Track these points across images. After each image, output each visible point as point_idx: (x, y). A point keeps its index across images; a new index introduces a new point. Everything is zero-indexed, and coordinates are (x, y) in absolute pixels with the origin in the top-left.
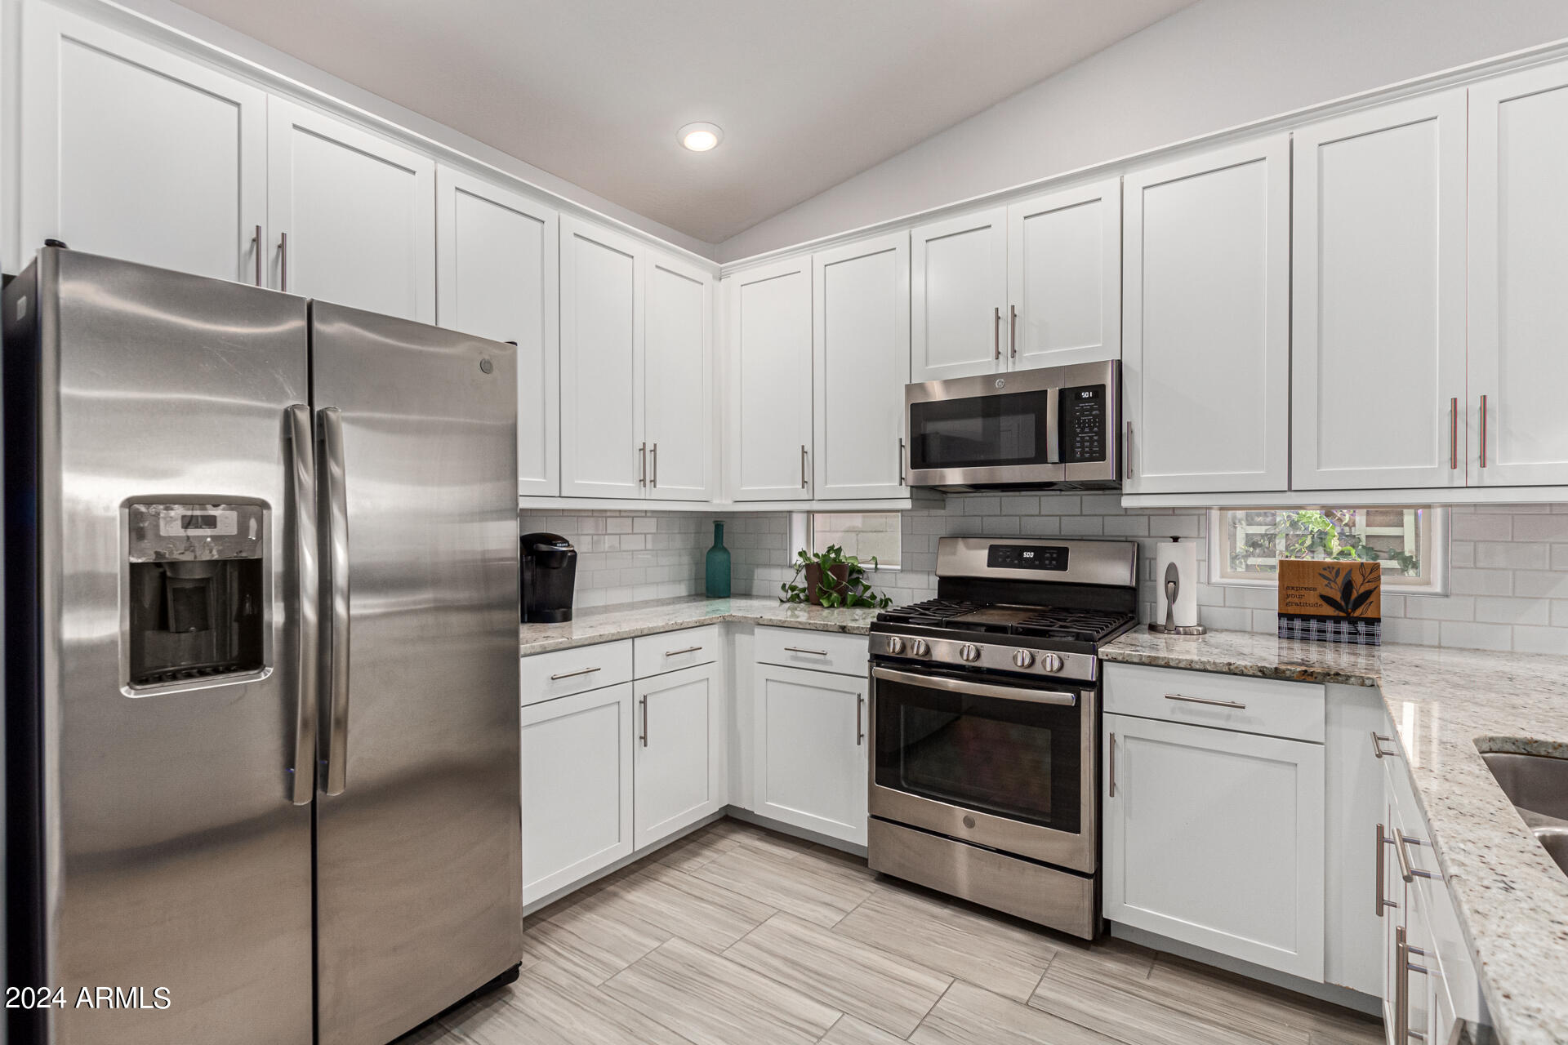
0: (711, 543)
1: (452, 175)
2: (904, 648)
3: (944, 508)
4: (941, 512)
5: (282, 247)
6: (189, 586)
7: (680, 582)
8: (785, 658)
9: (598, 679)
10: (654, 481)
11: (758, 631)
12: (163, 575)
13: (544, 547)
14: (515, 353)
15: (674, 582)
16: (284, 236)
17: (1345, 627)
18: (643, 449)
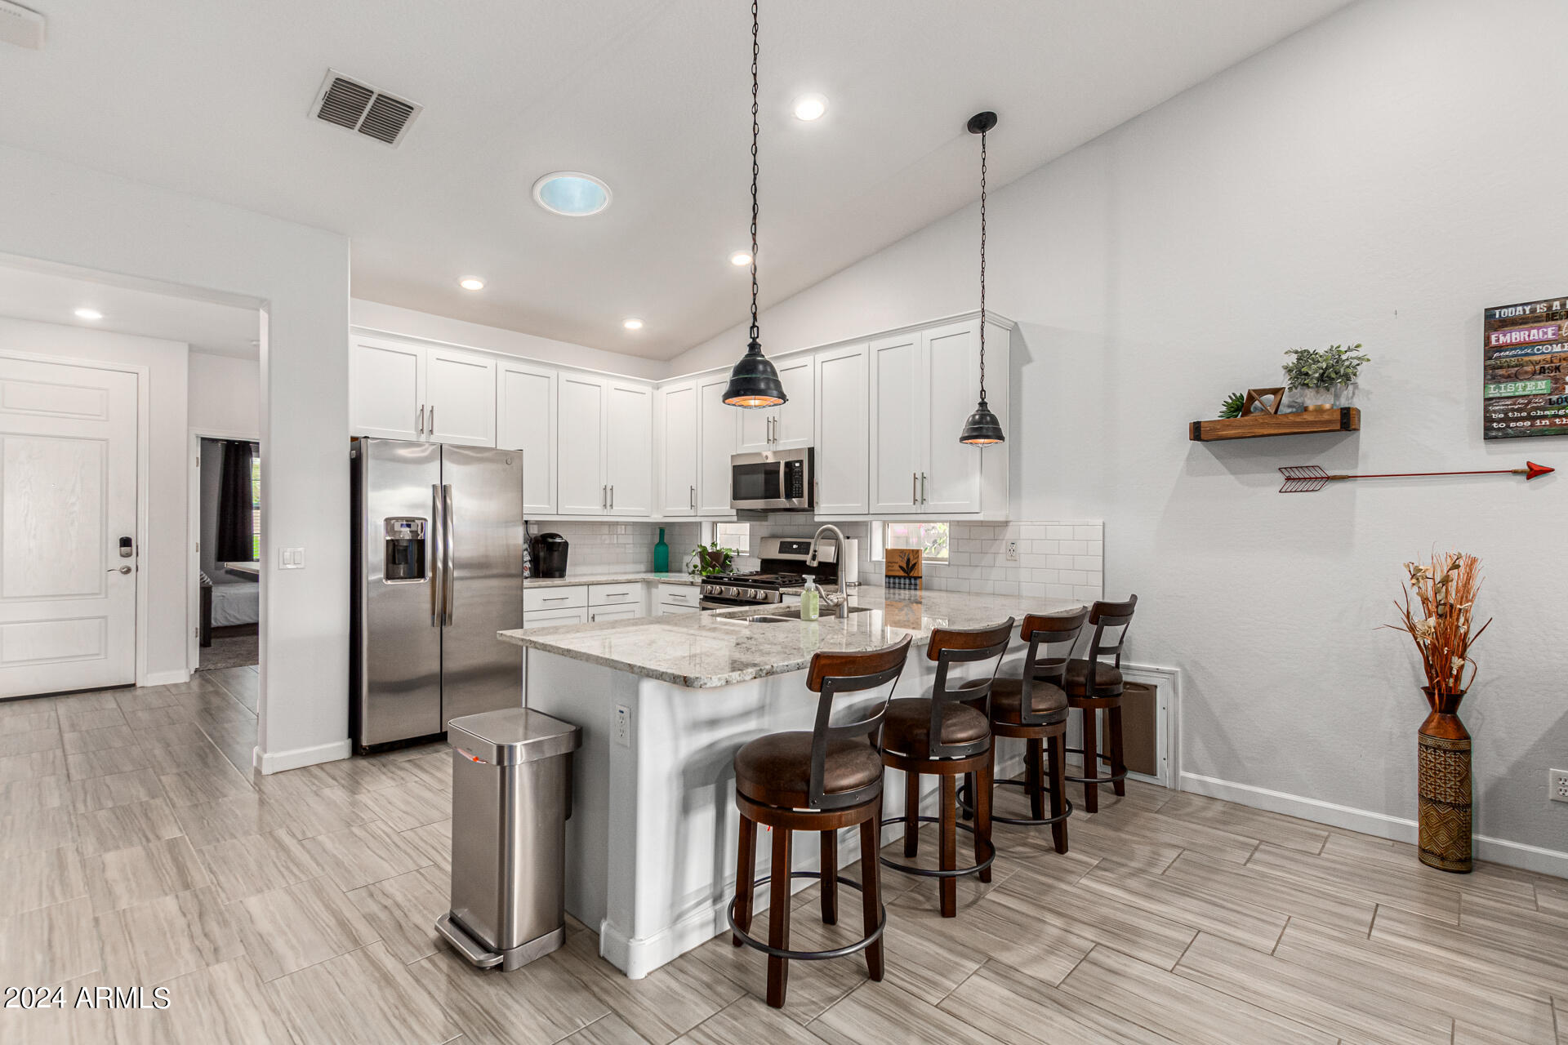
0: (657, 540)
1: (504, 365)
2: (721, 592)
3: (767, 521)
4: (764, 523)
5: (432, 411)
6: (401, 548)
7: (641, 563)
8: (670, 600)
9: (568, 603)
10: (611, 506)
11: (660, 586)
12: (394, 544)
13: (550, 540)
14: (522, 454)
15: (635, 562)
16: (432, 407)
17: (907, 581)
18: (605, 489)
